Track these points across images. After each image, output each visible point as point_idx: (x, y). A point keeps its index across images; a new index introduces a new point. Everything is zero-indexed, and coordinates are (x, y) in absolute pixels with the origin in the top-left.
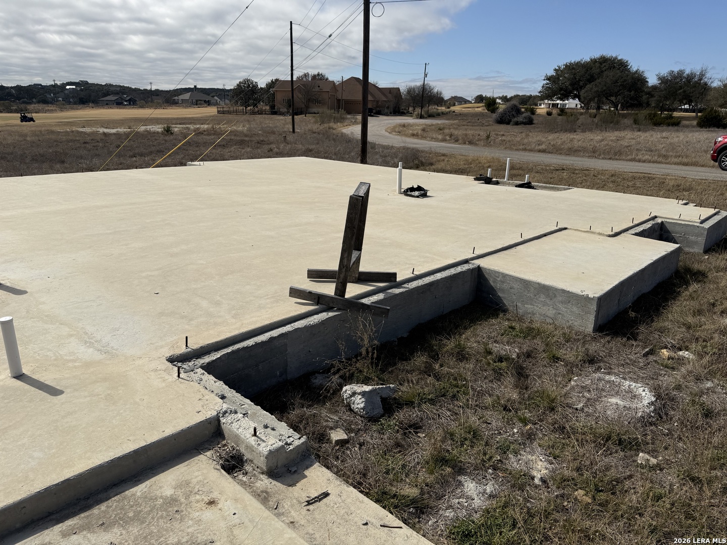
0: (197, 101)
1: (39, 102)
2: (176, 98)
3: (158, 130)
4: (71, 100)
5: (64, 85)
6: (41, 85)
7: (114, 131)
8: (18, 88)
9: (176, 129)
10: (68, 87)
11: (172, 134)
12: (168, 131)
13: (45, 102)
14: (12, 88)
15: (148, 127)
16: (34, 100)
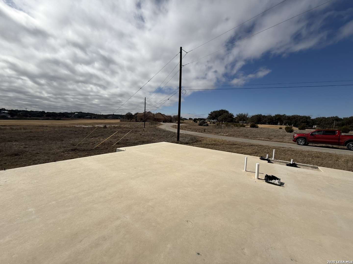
1: (65, 117)
3: (102, 126)
4: (76, 117)
5: (75, 113)
6: (67, 112)
7: (87, 126)
8: (60, 113)
9: (108, 126)
10: (76, 113)
11: (106, 128)
12: (105, 127)
13: (68, 117)
14: (58, 113)
15: (99, 125)
16: (64, 117)
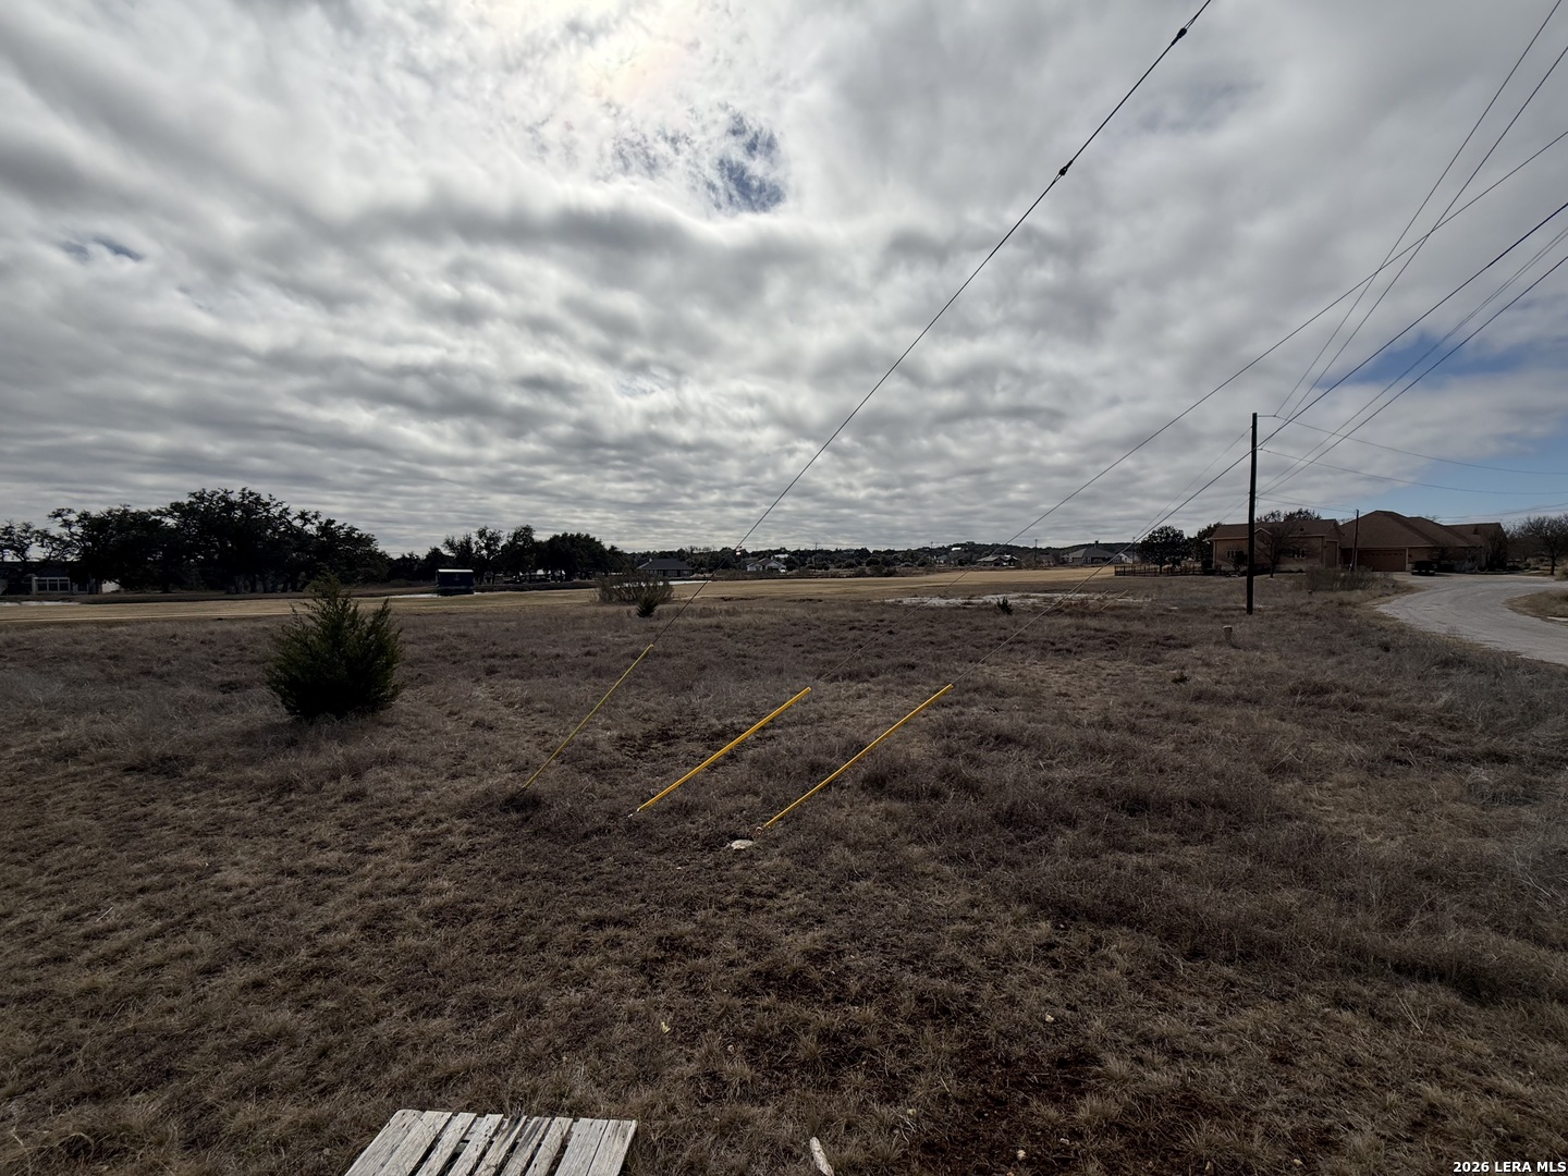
0: (1093, 559)
2: (1066, 556)
10: (953, 549)
